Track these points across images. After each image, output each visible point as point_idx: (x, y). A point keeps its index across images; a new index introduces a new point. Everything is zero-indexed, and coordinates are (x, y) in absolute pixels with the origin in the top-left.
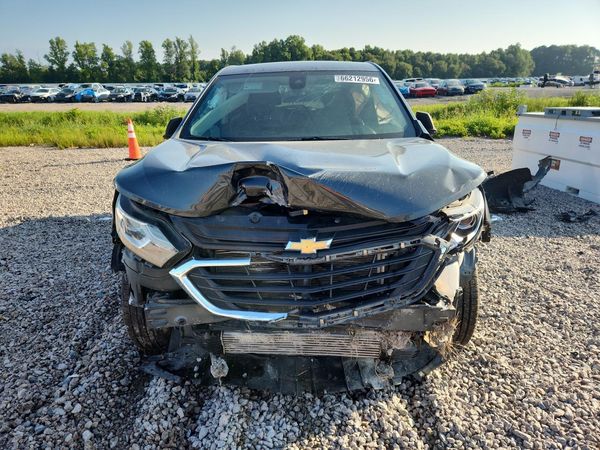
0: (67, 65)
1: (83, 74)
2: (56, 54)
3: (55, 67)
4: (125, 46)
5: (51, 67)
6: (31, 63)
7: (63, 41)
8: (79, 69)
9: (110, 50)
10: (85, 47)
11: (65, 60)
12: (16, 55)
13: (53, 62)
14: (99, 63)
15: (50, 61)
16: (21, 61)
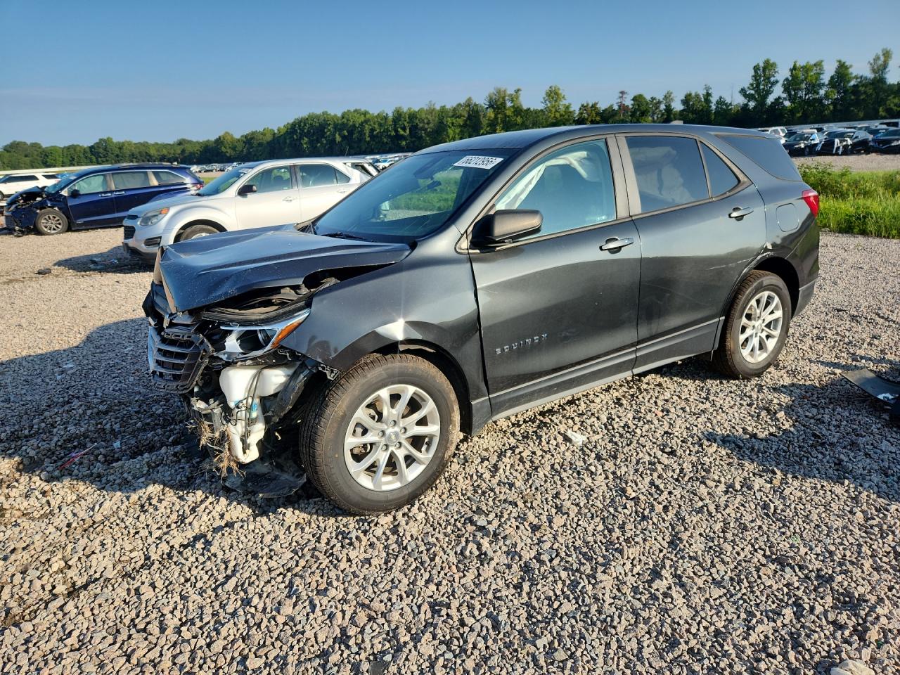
0: (770, 99)
1: (792, 111)
2: (758, 85)
3: (752, 104)
4: (877, 58)
5: (746, 105)
6: (721, 102)
7: (774, 65)
8: (787, 104)
9: (847, 68)
10: (806, 69)
11: (769, 93)
12: (702, 93)
13: (750, 97)
14: (822, 92)
15: (745, 96)
16: (707, 100)
